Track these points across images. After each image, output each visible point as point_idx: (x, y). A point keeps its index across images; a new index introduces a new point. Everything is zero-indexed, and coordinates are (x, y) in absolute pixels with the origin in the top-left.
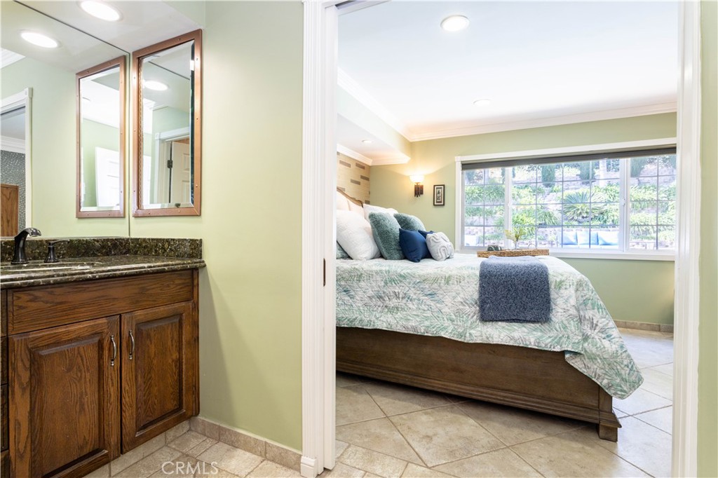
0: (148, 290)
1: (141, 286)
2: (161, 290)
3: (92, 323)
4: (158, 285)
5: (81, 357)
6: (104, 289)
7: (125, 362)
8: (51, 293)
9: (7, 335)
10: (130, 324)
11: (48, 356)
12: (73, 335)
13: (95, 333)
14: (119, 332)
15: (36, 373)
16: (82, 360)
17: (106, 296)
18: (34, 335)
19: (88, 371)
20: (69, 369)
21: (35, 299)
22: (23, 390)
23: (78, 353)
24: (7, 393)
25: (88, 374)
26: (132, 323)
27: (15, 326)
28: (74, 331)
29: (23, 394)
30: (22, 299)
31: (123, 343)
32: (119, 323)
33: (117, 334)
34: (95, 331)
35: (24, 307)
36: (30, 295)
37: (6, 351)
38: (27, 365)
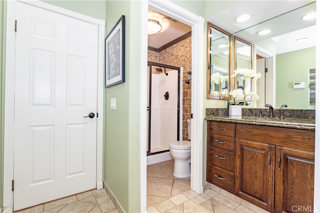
1: (287, 134)
2: (303, 140)
4: (300, 137)
6: (266, 131)
7: (277, 169)
8: (247, 127)
9: (235, 137)
10: (280, 152)
11: (245, 149)
12: (254, 146)
13: (263, 149)
14: (274, 153)
15: (242, 154)
16: (257, 157)
17: (267, 134)
18: (242, 140)
19: (259, 163)
20: (252, 158)
21: (242, 128)
22: (238, 157)
23: (255, 154)
24: (235, 155)
25: (259, 165)
26: (281, 152)
27: (237, 135)
28: (254, 144)
29: (238, 158)
30: (239, 127)
31: (276, 160)
32: (274, 149)
33: (273, 154)
34: (262, 148)
35: (239, 130)
36: (241, 126)
37: (235, 142)
38: (240, 149)
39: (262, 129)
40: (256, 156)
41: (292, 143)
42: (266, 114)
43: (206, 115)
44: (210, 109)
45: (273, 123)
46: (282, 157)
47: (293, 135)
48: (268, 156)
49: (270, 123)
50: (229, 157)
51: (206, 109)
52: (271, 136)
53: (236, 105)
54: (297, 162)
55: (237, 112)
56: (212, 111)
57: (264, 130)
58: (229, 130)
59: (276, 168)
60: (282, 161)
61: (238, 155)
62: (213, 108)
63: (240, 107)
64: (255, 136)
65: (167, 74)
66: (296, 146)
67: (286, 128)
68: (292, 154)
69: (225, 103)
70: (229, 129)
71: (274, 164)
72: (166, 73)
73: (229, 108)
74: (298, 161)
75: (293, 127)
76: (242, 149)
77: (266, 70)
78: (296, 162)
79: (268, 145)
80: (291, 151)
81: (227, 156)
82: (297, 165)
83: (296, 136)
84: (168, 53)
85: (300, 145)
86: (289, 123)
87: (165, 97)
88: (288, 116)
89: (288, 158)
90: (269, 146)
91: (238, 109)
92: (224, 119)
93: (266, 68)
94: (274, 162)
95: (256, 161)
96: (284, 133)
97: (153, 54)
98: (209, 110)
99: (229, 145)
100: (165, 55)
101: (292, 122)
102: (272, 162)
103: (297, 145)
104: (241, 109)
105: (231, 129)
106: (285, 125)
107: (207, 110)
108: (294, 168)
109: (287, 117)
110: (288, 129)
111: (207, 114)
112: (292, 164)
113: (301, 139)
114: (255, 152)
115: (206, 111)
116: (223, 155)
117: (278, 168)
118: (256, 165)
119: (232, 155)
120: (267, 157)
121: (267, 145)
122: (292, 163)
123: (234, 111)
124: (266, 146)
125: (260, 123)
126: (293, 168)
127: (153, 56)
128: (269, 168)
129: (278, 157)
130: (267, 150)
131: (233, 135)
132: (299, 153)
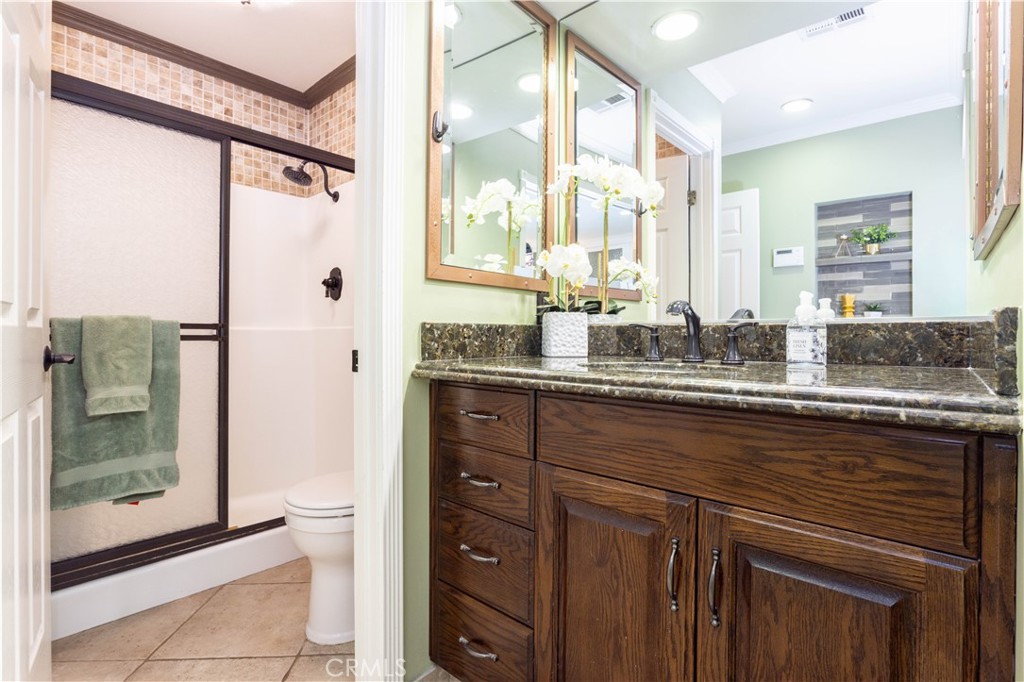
0: (770, 459)
1: (749, 443)
2: (818, 473)
3: (638, 491)
4: (806, 456)
5: (619, 550)
6: (660, 426)
7: (703, 620)
8: (580, 410)
9: (535, 459)
10: (717, 532)
11: (575, 518)
12: (606, 501)
13: (644, 516)
14: (693, 539)
15: (562, 538)
16: (620, 558)
17: (664, 442)
18: (559, 473)
19: (629, 587)
20: (601, 563)
21: (561, 414)
22: (547, 552)
23: (615, 540)
24: (533, 544)
25: (629, 595)
26: (720, 532)
27: (542, 450)
28: (610, 494)
29: (546, 559)
30: (548, 410)
31: (701, 572)
32: (693, 517)
33: (688, 543)
34: (643, 511)
35: (551, 424)
36: (557, 405)
37: (534, 483)
38: (552, 517)
39: (643, 420)
40: (616, 552)
41: (769, 490)
42: (677, 349)
43: (423, 354)
44: (445, 326)
45: (688, 388)
46: (725, 556)
47: (775, 445)
48: (665, 551)
49: (672, 388)
50: (510, 552)
51: (424, 325)
52: (679, 454)
53: (564, 311)
54: (791, 584)
55: (569, 339)
56: (452, 337)
57: (651, 425)
58: (512, 425)
59: (700, 613)
60: (727, 580)
61: (544, 543)
62: (462, 323)
63: (582, 321)
64: (614, 454)
65: (335, 197)
66: (787, 503)
67: (743, 410)
68: (770, 547)
69: (527, 304)
70: (509, 419)
71: (692, 591)
72: (332, 191)
73: (544, 326)
74: (798, 583)
75: (774, 405)
76: (562, 518)
77: (692, 197)
78: (789, 590)
79: (665, 500)
80: (766, 528)
81: (506, 550)
82: (790, 603)
83: (787, 454)
84: (340, 112)
85: (807, 502)
86: (755, 386)
87: (324, 288)
88: (755, 351)
89: (750, 565)
90: (671, 503)
91: (572, 327)
92: (484, 373)
93: (692, 189)
94: (692, 581)
95: (617, 577)
96: (734, 436)
97: (283, 111)
98: (437, 333)
99: (513, 493)
100: (329, 121)
101: (768, 380)
102: (683, 583)
103: (793, 500)
104: (585, 331)
105: (518, 419)
106: (739, 398)
107: (427, 330)
108: (776, 620)
109: (753, 357)
110: (754, 416)
111: (427, 352)
112: (769, 595)
113: (809, 467)
114: (615, 530)
115: (424, 336)
116: (491, 543)
117: (706, 613)
118: (616, 594)
119: (523, 546)
120: (663, 559)
121: (661, 497)
122: (772, 593)
123: (556, 338)
124: (656, 501)
125: (631, 389)
126: (773, 615)
127: (283, 121)
128: (669, 612)
129: (709, 561)
130: (663, 520)
131: (524, 448)
132: (800, 538)
